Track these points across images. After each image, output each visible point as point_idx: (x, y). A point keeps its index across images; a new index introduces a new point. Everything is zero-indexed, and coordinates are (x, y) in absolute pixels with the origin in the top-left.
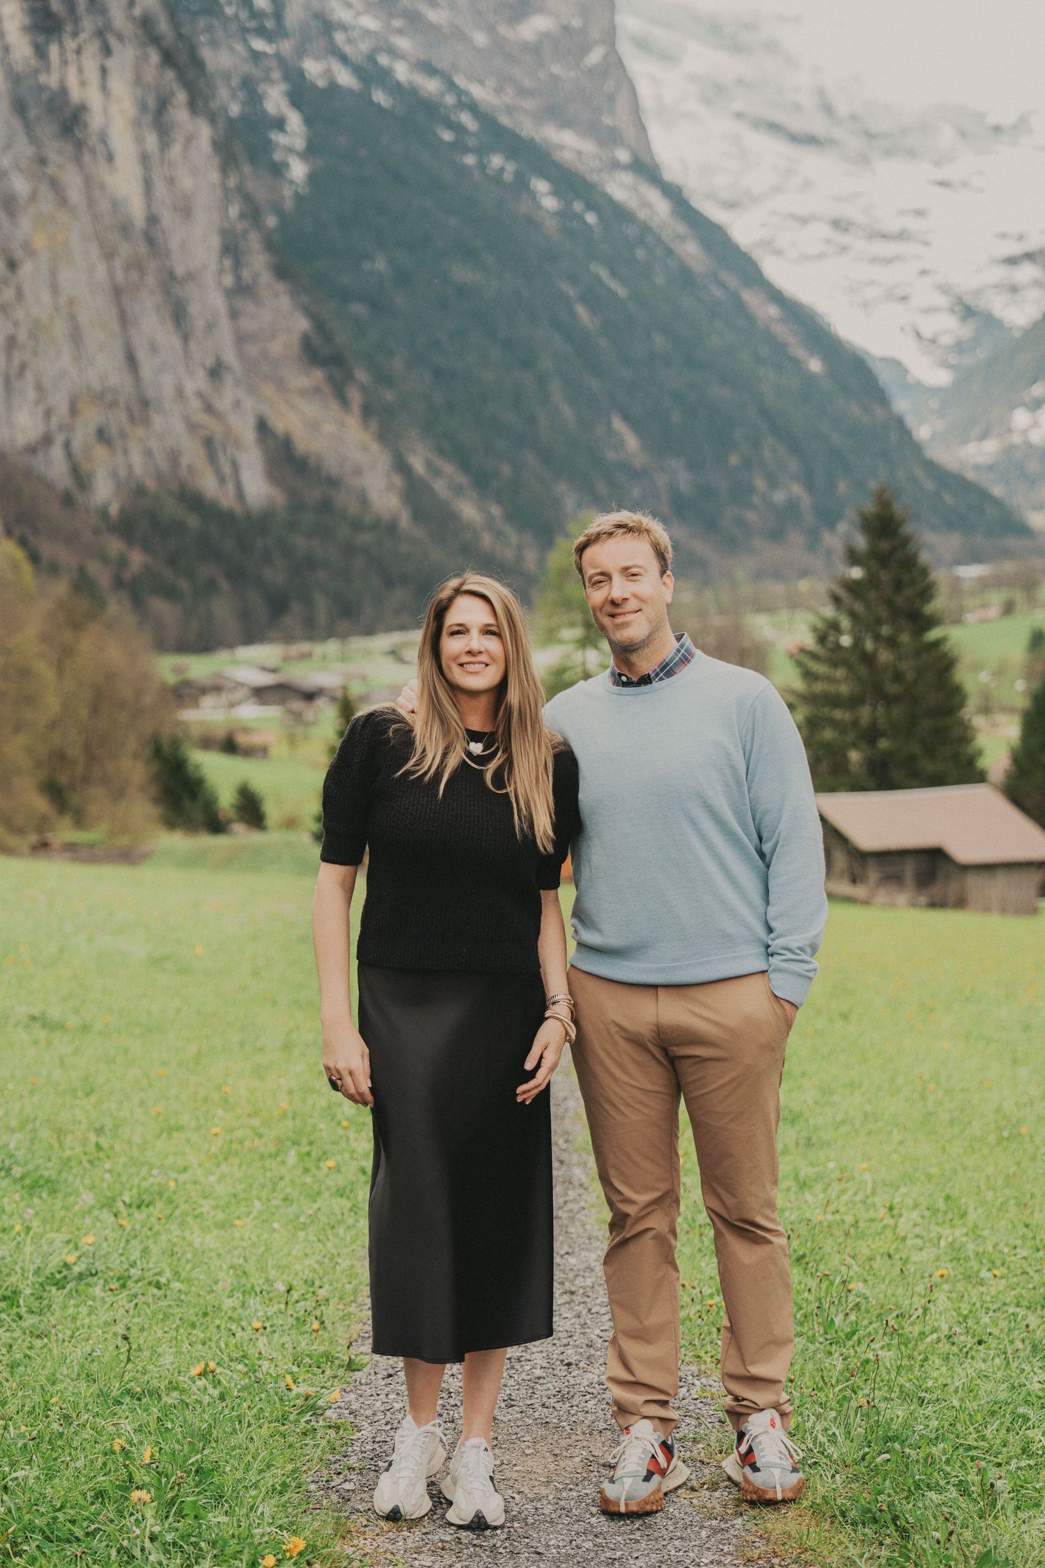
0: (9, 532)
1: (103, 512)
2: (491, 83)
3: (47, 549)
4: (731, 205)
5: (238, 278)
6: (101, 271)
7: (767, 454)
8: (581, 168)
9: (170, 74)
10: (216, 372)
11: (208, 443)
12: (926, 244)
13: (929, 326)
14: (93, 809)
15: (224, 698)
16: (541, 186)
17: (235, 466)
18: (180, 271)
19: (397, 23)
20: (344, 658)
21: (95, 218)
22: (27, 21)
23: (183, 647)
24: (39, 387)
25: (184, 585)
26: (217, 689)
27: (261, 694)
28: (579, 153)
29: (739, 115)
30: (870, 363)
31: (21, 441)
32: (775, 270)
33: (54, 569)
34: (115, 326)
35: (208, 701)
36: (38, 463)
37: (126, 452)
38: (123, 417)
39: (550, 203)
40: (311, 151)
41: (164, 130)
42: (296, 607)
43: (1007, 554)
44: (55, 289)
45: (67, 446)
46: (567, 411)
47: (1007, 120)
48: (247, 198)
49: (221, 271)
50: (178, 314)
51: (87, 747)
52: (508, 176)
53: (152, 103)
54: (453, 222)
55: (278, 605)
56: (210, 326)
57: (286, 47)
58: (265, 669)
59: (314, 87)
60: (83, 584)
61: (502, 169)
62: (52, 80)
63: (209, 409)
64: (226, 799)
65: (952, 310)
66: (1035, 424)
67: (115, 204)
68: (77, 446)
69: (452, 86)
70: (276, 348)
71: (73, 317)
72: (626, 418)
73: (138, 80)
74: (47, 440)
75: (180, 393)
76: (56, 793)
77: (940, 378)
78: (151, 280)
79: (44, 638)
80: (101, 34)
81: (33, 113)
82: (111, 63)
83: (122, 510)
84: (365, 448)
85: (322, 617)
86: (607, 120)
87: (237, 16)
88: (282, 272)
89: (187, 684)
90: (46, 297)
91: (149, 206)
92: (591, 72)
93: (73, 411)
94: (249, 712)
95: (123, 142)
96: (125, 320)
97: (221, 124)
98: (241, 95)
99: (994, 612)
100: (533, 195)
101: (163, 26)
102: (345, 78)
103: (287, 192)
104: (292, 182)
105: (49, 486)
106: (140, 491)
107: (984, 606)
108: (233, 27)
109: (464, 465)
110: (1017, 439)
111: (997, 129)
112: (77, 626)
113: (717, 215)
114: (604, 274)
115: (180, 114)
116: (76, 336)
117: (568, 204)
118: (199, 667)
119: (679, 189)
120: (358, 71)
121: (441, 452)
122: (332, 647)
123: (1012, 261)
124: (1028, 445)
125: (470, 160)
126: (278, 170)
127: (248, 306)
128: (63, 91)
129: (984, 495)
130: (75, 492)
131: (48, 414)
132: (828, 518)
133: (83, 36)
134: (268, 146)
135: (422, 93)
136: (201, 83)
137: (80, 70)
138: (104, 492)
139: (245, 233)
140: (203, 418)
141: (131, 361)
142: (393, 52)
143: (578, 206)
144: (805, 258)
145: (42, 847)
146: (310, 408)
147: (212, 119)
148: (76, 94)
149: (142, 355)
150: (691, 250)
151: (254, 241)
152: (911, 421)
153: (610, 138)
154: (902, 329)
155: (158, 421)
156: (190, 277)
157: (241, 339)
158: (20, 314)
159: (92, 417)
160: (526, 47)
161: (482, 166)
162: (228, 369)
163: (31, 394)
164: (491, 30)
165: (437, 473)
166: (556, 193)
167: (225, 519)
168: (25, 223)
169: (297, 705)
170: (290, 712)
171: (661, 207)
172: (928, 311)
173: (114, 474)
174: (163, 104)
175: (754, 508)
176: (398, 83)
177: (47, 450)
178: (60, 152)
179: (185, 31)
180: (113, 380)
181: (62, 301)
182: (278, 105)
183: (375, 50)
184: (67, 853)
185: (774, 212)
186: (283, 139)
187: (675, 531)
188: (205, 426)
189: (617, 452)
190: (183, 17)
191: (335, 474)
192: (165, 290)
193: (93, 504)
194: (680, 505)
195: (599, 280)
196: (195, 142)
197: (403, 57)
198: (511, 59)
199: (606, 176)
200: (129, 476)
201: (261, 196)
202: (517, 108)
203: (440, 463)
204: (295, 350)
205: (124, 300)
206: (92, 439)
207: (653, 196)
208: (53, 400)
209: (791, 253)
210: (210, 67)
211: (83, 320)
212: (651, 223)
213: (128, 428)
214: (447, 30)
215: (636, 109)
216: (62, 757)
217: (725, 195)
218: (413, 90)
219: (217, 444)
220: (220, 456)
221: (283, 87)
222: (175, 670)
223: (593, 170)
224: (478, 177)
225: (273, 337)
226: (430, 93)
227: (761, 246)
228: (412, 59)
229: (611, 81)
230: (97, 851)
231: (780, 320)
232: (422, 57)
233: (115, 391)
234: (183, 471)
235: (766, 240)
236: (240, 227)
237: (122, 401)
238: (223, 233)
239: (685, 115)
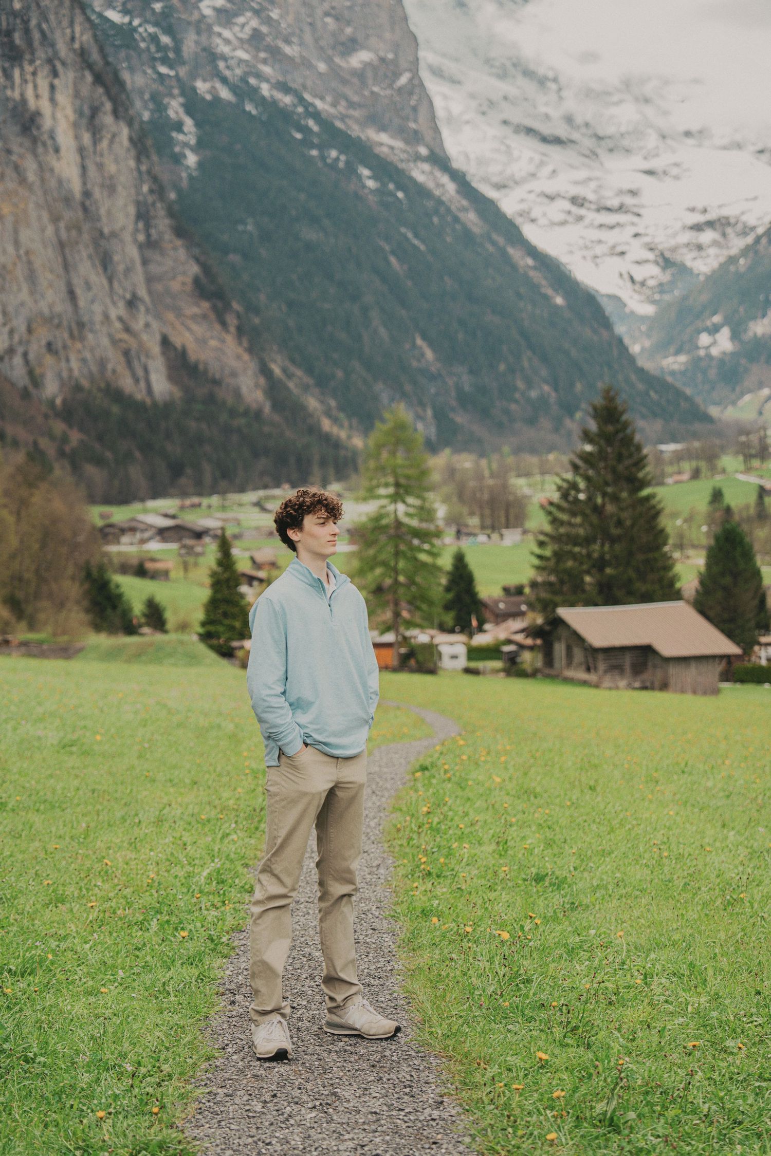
1: (51, 403)
2: (329, 99)
3: (10, 430)
5: (148, 236)
6: (50, 230)
7: (526, 364)
8: (395, 159)
9: (100, 90)
10: (132, 303)
11: (126, 353)
12: (639, 215)
13: (640, 273)
14: (42, 616)
15: (138, 536)
16: (366, 172)
17: (146, 370)
18: (106, 231)
19: (262, 55)
20: (224, 508)
21: (45, 192)
23: (109, 500)
24: (5, 313)
25: (108, 455)
26: (133, 530)
27: (163, 533)
28: (392, 148)
29: (505, 122)
30: (599, 299)
32: (530, 233)
33: (15, 444)
34: (61, 271)
35: (125, 539)
36: (5, 367)
37: (68, 360)
38: (66, 335)
39: (371, 184)
40: (200, 146)
41: (96, 131)
42: (189, 471)
43: (695, 436)
44: (17, 243)
45: (25, 355)
46: (382, 331)
47: (694, 127)
48: (155, 179)
49: (136, 231)
50: (105, 262)
51: (37, 571)
52: (341, 165)
53: (87, 111)
54: (302, 196)
55: (176, 470)
56: (128, 271)
57: (183, 71)
58: (166, 516)
59: (203, 99)
60: (36, 455)
61: (337, 159)
62: (16, 95)
63: (127, 330)
64: (138, 608)
65: (656, 263)
66: (715, 343)
67: (60, 182)
68: (31, 356)
69: (301, 100)
70: (175, 286)
71: (29, 263)
72: (424, 337)
73: (77, 94)
74: (11, 351)
75: (106, 317)
76: (16, 606)
77: (648, 310)
78: (86, 237)
79: (7, 493)
80: (50, 61)
81: (1, 117)
82: (56, 82)
83: (64, 401)
84: (238, 357)
85: (208, 478)
86: (413, 125)
87: (148, 49)
88: (179, 232)
89: (111, 526)
90: (10, 249)
91: (84, 184)
92: (400, 90)
93: (30, 330)
94: (155, 546)
95: (65, 138)
96: (66, 266)
97: (136, 126)
98: (151, 106)
99: (686, 476)
100: (359, 177)
101: (95, 56)
102: (225, 94)
103: (184, 175)
104: (188, 167)
105: (13, 385)
106: (78, 388)
107: (679, 473)
108: (145, 56)
109: (310, 371)
110: (702, 353)
111: (688, 134)
112: (31, 485)
113: (491, 194)
114: (410, 235)
115: (107, 119)
116: (32, 277)
117: (384, 185)
118: (119, 515)
119: (465, 175)
120: (233, 89)
121: (293, 361)
122: (215, 500)
123: (698, 228)
124: (709, 357)
125: (314, 153)
126: (178, 159)
127: (157, 257)
128: (24, 101)
129: (679, 393)
130: (31, 388)
131: (11, 332)
132: (569, 409)
133: (38, 62)
134: (171, 142)
135: (281, 105)
136: (123, 97)
137: (35, 87)
138: (51, 388)
139: (154, 204)
140: (125, 336)
141: (72, 295)
142: (259, 76)
143: (391, 186)
144: (553, 224)
145: (5, 642)
146: (199, 329)
147: (130, 124)
148: (32, 104)
149: (79, 291)
150: (471, 218)
151: (160, 210)
152: (627, 341)
153: (414, 138)
154: (621, 275)
155: (90, 336)
156: (114, 235)
157: (150, 280)
159: (43, 335)
160: (354, 73)
161: (323, 158)
162: (142, 300)
164: (329, 60)
165: (290, 376)
166: (374, 177)
167: (138, 407)
169: (189, 542)
170: (184, 546)
171: (451, 187)
172: (638, 263)
173: (59, 376)
174: (95, 111)
175: (516, 401)
176: (263, 98)
177: (11, 359)
178: (21, 145)
179: (110, 59)
180: (59, 308)
181: (22, 252)
182: (177, 113)
183: (247, 74)
184: (23, 649)
185: (530, 192)
186: (181, 137)
187: (460, 418)
188: (125, 342)
189: (419, 361)
190: (109, 50)
191: (217, 376)
192: (96, 244)
193: (44, 396)
194: (464, 400)
195: (407, 239)
196: (117, 139)
197: (267, 80)
198: (344, 82)
199: (412, 165)
200: (70, 377)
201: (165, 177)
202: (349, 117)
203: (293, 369)
204: (189, 288)
205: (67, 251)
206: (44, 350)
207: (445, 179)
208: (15, 323)
209: (542, 221)
210: (129, 85)
211: (38, 263)
212: (444, 198)
213: (69, 342)
214: (298, 60)
215: (433, 117)
216: (20, 579)
217: (495, 179)
218: (274, 103)
219: (133, 353)
220: (136, 364)
221: (181, 100)
222: (102, 516)
223: (402, 161)
224: (320, 164)
225: (174, 278)
226: (286, 105)
227: (521, 215)
228: (273, 81)
229: (415, 97)
230: (45, 647)
231: (535, 268)
232: (281, 79)
233: (59, 316)
234: (109, 373)
235: (524, 211)
236: (150, 199)
237: (65, 323)
238: (138, 204)
239: (467, 122)
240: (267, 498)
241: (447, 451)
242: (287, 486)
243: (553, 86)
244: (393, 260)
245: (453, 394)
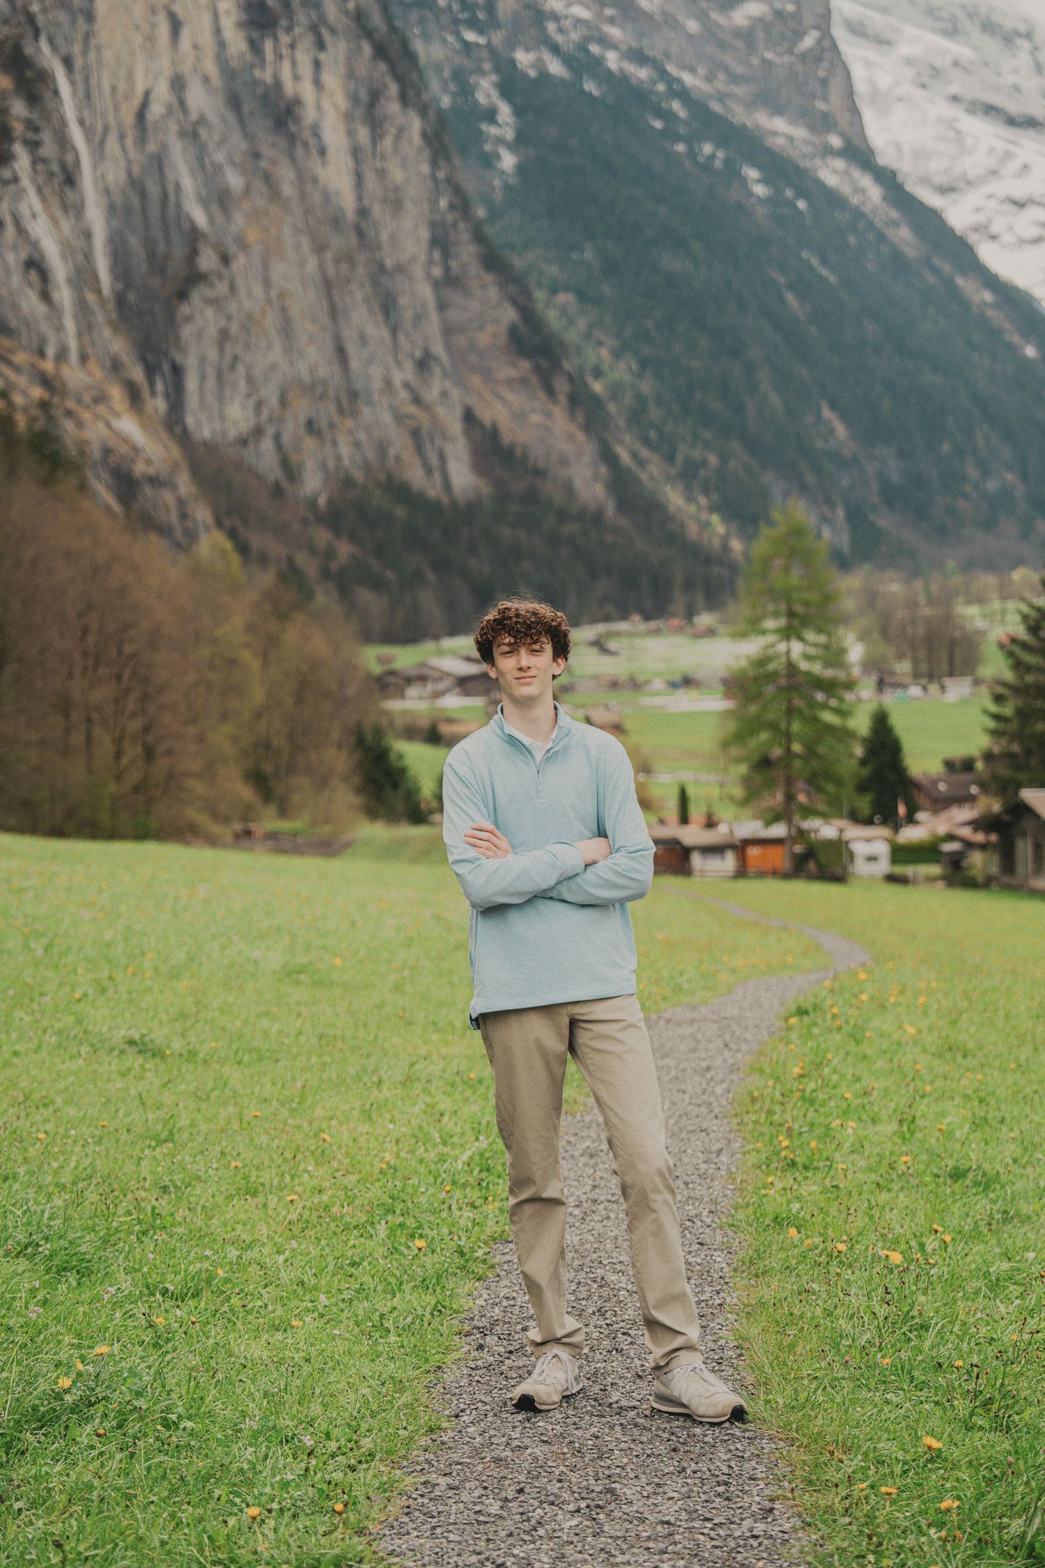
0: (219, 524)
1: (312, 503)
2: (702, 71)
3: (257, 541)
4: (945, 190)
5: (447, 269)
6: (312, 264)
7: (981, 443)
8: (794, 154)
9: (383, 67)
10: (424, 364)
11: (416, 434)
14: (296, 798)
15: (430, 687)
16: (752, 173)
17: (442, 457)
18: (389, 263)
19: (609, 12)
21: (306, 212)
22: (244, 17)
23: (390, 638)
24: (250, 380)
25: (390, 575)
26: (422, 679)
27: (464, 684)
28: (791, 139)
29: (955, 99)
31: (232, 433)
32: (988, 254)
33: (263, 560)
34: (325, 319)
35: (412, 692)
36: (249, 455)
37: (335, 443)
38: (332, 408)
39: (760, 190)
40: (521, 141)
41: (375, 123)
44: (267, 283)
45: (277, 437)
46: (775, 400)
48: (457, 190)
49: (431, 262)
50: (387, 306)
51: (291, 736)
52: (718, 164)
53: (364, 96)
54: (663, 210)
55: (483, 596)
56: (419, 318)
57: (497, 38)
58: (469, 659)
59: (525, 76)
60: (291, 575)
61: (713, 156)
62: (268, 77)
63: (417, 400)
64: (429, 788)
67: (326, 197)
68: (286, 439)
69: (663, 74)
70: (483, 339)
71: (284, 310)
72: (834, 406)
73: (350, 74)
74: (258, 432)
75: (388, 383)
76: (262, 782)
78: (361, 272)
79: (250, 628)
80: (314, 28)
81: (246, 109)
82: (323, 57)
83: (330, 502)
84: (571, 437)
86: (821, 105)
87: (450, 7)
88: (493, 262)
89: (392, 673)
90: (258, 291)
91: (360, 198)
92: (803, 57)
93: (283, 403)
94: (453, 702)
95: (334, 136)
96: (334, 313)
97: (432, 116)
98: (452, 87)
100: (744, 181)
101: (376, 19)
102: (555, 67)
103: (497, 183)
104: (503, 172)
105: (259, 477)
106: (348, 482)
108: (445, 19)
109: (670, 458)
112: (283, 616)
113: (933, 200)
114: (815, 261)
115: (393, 107)
116: (287, 329)
117: (779, 191)
118: (405, 658)
119: (895, 175)
120: (568, 60)
121: (647, 442)
125: (680, 148)
126: (489, 161)
127: (457, 298)
128: (278, 85)
130: (285, 484)
131: (259, 406)
132: (1043, 507)
133: (297, 30)
134: (479, 136)
135: (634, 81)
136: (414, 76)
137: (294, 64)
138: (312, 483)
139: (455, 225)
140: (412, 409)
141: (341, 352)
142: (604, 41)
143: (789, 193)
144: (1022, 242)
145: (248, 833)
146: (515, 399)
147: (423, 111)
148: (289, 88)
149: (351, 348)
150: (903, 235)
151: (463, 233)
153: (824, 123)
155: (366, 411)
156: (400, 268)
157: (448, 331)
158: (233, 308)
159: (302, 408)
160: (738, 33)
161: (692, 154)
162: (437, 360)
163: (243, 386)
164: (703, 17)
165: (641, 463)
166: (765, 180)
167: (431, 509)
168: (239, 218)
171: (875, 193)
173: (323, 467)
174: (375, 96)
175: (966, 496)
176: (610, 72)
177: (257, 442)
178: (274, 146)
179: (397, 24)
180: (322, 372)
181: (274, 294)
182: (489, 96)
183: (587, 39)
184: (270, 843)
185: (990, 196)
186: (493, 130)
187: (885, 521)
188: (413, 417)
189: (826, 440)
190: (396, 10)
191: (541, 464)
192: (375, 283)
193: (302, 495)
194: (890, 496)
195: (811, 268)
196: (406, 135)
197: (614, 46)
198: (723, 46)
199: (818, 162)
200: (338, 467)
201: (471, 186)
202: (728, 95)
203: (645, 453)
204: (503, 340)
205: (335, 293)
206: (302, 431)
207: (866, 181)
208: (264, 393)
209: (1007, 238)
210: (422, 59)
211: (295, 312)
212: (863, 208)
213: (337, 419)
214: (658, 17)
215: (850, 93)
216: (268, 746)
217: (940, 179)
218: (624, 78)
219: (424, 435)
220: (428, 447)
221: (494, 78)
222: (381, 660)
223: (805, 156)
224: (687, 164)
225: (481, 328)
226: (642, 81)
227: (976, 230)
228: (623, 47)
229: (825, 65)
230: (299, 840)
231: (995, 306)
232: (634, 44)
233: (324, 383)
234: (391, 462)
235: (981, 225)
236: (450, 218)
237: (331, 393)
238: (433, 225)
239: (900, 99)
240: (610, 635)
241: (867, 567)
242: (636, 618)
243: (1026, 45)
244: (790, 297)
245: (875, 486)
